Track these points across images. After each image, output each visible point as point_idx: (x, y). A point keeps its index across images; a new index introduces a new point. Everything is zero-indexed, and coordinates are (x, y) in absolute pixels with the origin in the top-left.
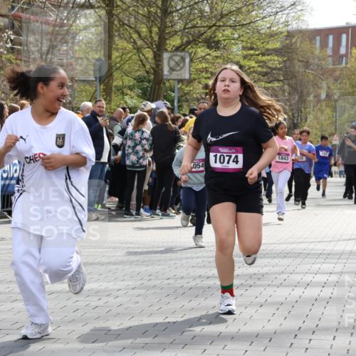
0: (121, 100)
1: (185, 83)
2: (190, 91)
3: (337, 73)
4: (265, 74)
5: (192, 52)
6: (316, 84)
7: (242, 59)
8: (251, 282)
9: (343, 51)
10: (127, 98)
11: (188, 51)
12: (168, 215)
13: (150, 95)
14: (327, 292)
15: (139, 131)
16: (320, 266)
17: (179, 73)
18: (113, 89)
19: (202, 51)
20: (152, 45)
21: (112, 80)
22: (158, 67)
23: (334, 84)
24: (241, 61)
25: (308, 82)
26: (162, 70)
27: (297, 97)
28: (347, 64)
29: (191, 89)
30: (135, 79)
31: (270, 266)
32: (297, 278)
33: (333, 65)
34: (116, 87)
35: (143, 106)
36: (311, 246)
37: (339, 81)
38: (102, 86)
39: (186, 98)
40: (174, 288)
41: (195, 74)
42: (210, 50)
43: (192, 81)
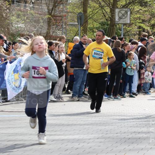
0: (92, 35)
1: (128, 25)
5: (131, 8)
10: (95, 34)
11: (129, 8)
12: (117, 98)
13: (108, 32)
17: (124, 20)
19: (138, 8)
20: (110, 5)
21: (88, 24)
22: (113, 17)
26: (115, 19)
29: (131, 29)
30: (100, 24)
34: (89, 28)
38: (82, 28)
39: (128, 34)
40: (120, 138)
41: (133, 20)
42: (142, 7)
43: (131, 24)
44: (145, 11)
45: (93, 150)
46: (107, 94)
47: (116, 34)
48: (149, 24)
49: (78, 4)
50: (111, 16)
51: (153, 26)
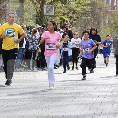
0: (27, 24)
1: (53, 17)
3: (113, 13)
4: (84, 14)
5: (55, 5)
6: (104, 18)
7: (75, 7)
8: (76, 96)
9: (115, 4)
10: (30, 23)
11: (54, 5)
12: (45, 69)
13: (39, 22)
14: (106, 99)
15: (34, 36)
16: (103, 89)
17: (50, 13)
18: (24, 19)
19: (60, 5)
20: (40, 2)
21: (24, 16)
22: (42, 11)
23: (111, 17)
24: (75, 8)
25: (101, 17)
26: (44, 12)
27: (97, 23)
28: (116, 9)
29: (55, 19)
30: (33, 16)
31: (84, 89)
32: (95, 94)
33: (111, 10)
35: (36, 26)
36: (101, 81)
37: (113, 16)
38: (20, 18)
40: (46, 98)
41: (57, 14)
42: (63, 4)
43: (55, 16)
44: (65, 7)
45: (26, 106)
46: (37, 66)
47: (45, 23)
48: (68, 16)
49: (17, 1)
50: (40, 11)
51: (71, 18)
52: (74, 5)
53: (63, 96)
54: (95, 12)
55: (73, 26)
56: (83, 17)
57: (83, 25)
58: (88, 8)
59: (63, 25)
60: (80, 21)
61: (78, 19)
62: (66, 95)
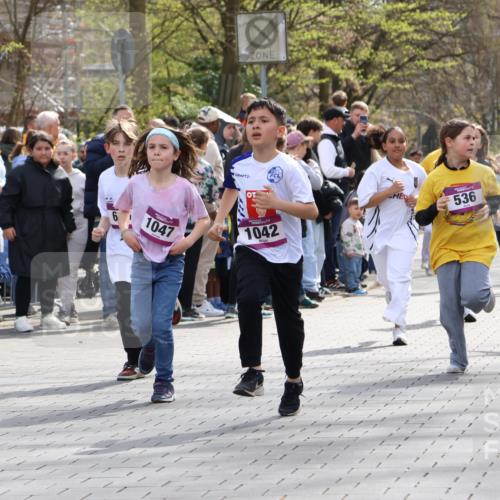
0: (165, 104)
1: (282, 67)
2: (293, 82)
4: (427, 46)
5: (291, 11)
7: (385, 18)
8: (406, 431)
10: (176, 100)
11: (283, 12)
13: (218, 93)
17: (267, 50)
18: (151, 83)
19: (312, 8)
22: (230, 42)
24: (383, 22)
26: (236, 46)
27: (490, 85)
29: (294, 78)
30: (190, 65)
31: (443, 400)
34: (155, 80)
35: (202, 115)
39: (285, 96)
41: (299, 51)
42: (325, 5)
43: (294, 65)
45: (178, 490)
48: (354, 60)
50: (223, 40)
51: (366, 67)
52: (380, 7)
53: (348, 434)
54: (480, 35)
55: (378, 107)
56: (424, 63)
57: (426, 97)
58: (444, 19)
59: (331, 102)
60: (410, 82)
61: (399, 74)
62: (358, 432)
